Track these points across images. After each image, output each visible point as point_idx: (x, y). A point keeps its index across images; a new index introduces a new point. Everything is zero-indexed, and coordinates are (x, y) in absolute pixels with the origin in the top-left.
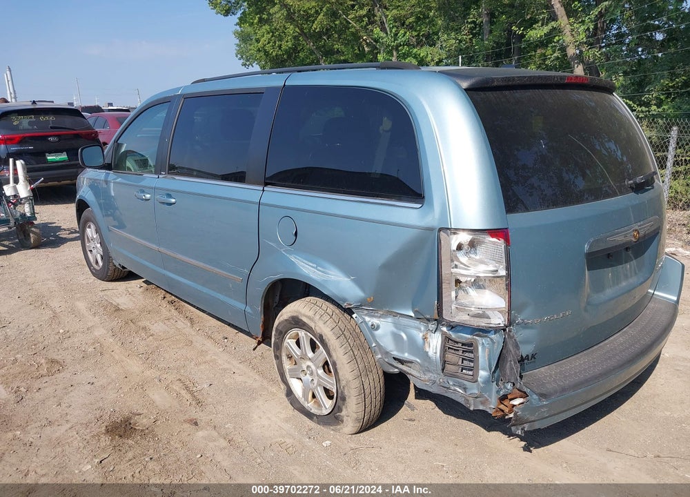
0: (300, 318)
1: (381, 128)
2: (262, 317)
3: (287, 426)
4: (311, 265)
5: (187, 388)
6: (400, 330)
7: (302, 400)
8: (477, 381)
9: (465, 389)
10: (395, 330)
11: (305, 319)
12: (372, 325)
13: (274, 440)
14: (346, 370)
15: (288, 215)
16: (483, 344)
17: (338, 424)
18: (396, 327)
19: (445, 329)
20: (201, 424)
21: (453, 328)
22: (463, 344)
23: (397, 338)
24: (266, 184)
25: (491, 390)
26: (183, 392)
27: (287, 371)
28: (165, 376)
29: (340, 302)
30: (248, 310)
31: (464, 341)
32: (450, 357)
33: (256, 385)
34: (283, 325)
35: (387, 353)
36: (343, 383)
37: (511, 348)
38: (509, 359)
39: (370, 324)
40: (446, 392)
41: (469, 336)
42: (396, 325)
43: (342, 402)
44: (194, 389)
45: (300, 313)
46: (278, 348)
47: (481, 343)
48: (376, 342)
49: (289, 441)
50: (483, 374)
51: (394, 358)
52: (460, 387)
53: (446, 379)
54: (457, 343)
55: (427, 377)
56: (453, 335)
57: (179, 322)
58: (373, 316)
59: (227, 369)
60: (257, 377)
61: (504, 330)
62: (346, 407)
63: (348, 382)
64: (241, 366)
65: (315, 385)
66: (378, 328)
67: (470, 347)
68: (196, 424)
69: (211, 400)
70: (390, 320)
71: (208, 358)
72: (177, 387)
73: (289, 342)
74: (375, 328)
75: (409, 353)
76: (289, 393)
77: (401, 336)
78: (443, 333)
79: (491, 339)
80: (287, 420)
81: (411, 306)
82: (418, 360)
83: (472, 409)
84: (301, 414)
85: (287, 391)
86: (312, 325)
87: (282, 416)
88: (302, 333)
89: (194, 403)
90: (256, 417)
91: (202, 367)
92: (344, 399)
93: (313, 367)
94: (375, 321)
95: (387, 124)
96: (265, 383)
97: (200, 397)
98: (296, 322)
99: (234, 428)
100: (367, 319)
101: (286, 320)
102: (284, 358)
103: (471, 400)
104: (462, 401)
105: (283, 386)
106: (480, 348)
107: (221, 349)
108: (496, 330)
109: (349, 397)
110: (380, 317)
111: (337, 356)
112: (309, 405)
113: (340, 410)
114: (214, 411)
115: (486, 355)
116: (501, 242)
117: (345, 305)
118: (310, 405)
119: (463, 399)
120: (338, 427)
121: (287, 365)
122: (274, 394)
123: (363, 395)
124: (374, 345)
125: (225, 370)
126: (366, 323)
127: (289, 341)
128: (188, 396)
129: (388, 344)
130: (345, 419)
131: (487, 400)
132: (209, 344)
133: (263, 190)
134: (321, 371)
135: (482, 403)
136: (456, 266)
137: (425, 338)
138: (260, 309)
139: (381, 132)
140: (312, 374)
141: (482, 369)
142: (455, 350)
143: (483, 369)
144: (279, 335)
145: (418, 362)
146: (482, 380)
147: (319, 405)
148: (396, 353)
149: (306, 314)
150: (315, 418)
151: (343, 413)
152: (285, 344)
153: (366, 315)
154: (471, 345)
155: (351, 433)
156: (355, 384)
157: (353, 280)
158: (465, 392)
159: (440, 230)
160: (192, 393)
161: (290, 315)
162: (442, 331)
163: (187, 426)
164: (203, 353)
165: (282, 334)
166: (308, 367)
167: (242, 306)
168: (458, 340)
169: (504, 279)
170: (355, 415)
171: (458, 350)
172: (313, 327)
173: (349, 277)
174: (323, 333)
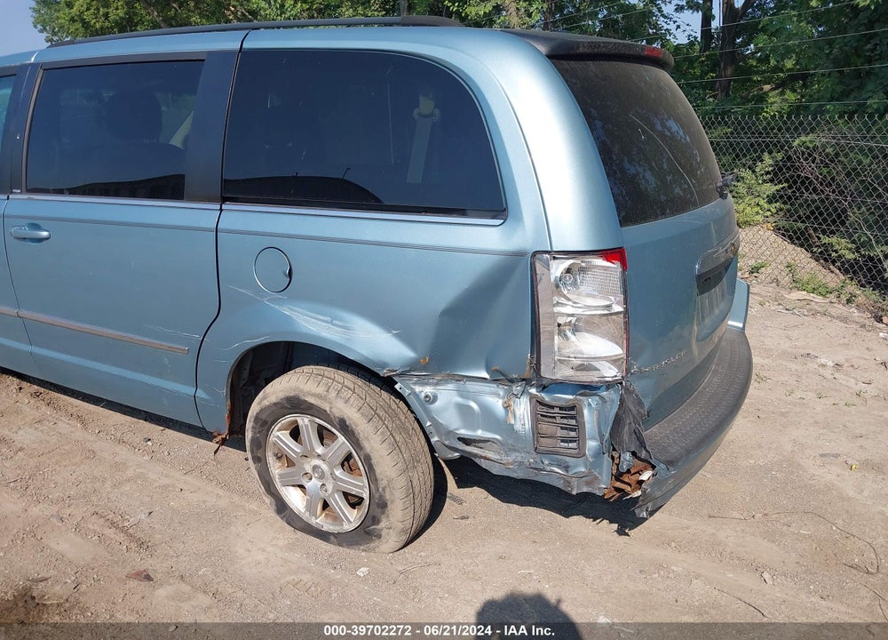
0: (303, 398)
1: (416, 111)
2: (229, 403)
3: (295, 557)
4: (322, 318)
5: (113, 524)
6: (468, 398)
7: (306, 516)
8: (585, 455)
9: (566, 468)
10: (459, 400)
11: (311, 400)
12: (426, 397)
13: (283, 581)
14: (387, 465)
15: (273, 247)
16: (589, 405)
17: (371, 541)
18: (462, 396)
19: (533, 391)
20: (158, 576)
21: (545, 387)
22: (561, 409)
23: (464, 410)
24: (224, 200)
25: (602, 464)
26: (110, 532)
27: (277, 476)
28: (68, 511)
29: (376, 370)
30: (201, 394)
31: (563, 404)
32: (545, 427)
33: (223, 503)
34: (268, 412)
35: (450, 433)
36: (382, 483)
37: (631, 407)
38: (628, 422)
39: (423, 395)
40: (537, 475)
41: (571, 397)
42: (462, 394)
43: (380, 510)
44: (126, 524)
45: (301, 391)
46: (260, 444)
47: (586, 403)
48: (433, 419)
49: (306, 578)
50: (592, 444)
51: (460, 439)
52: (559, 466)
53: (538, 458)
54: (552, 407)
55: (510, 459)
56: (546, 398)
57: (60, 424)
58: (427, 384)
59: (169, 486)
60: (221, 492)
61: (621, 383)
62: (388, 516)
63: (390, 481)
64: (187, 478)
65: (330, 491)
66: (435, 398)
67: (571, 411)
68: (148, 578)
69: (160, 536)
70: (450, 386)
71: (130, 473)
72: (95, 525)
73: (280, 435)
74: (431, 399)
75: (483, 429)
76: (282, 507)
77: (469, 407)
78: (532, 397)
79: (602, 398)
80: (291, 547)
81: (483, 364)
82: (498, 437)
83: (574, 493)
84: (307, 536)
85: (277, 505)
86: (326, 407)
87: (281, 543)
88: (304, 421)
89: (133, 545)
90: (241, 551)
91: (127, 488)
92: (383, 505)
93: (324, 467)
94: (428, 390)
95: (426, 105)
96: (236, 498)
97: (139, 535)
98: (296, 405)
99: (214, 573)
100: (418, 389)
101: (275, 404)
102: (271, 459)
103: (574, 482)
104: (560, 484)
105: (268, 500)
106: (586, 412)
107: (146, 458)
108: (609, 385)
109: (392, 502)
110: (437, 384)
111: (372, 447)
112: (317, 521)
113: (376, 520)
114: (172, 553)
115: (595, 419)
116: (615, 266)
117: (384, 373)
118: (321, 521)
119: (562, 482)
120: (372, 545)
121: (276, 469)
122: (256, 513)
123: (412, 495)
124: (429, 424)
125: (165, 487)
126: (416, 395)
127: (278, 433)
128: (121, 537)
129: (451, 420)
130: (383, 533)
131: (596, 478)
132: (123, 452)
133: (221, 210)
134: (339, 472)
135: (588, 484)
136: (558, 304)
137: (507, 407)
138: (224, 391)
139: (416, 117)
140: (322, 476)
141: (590, 439)
142: (550, 417)
143: (592, 438)
144: (262, 426)
145: (497, 439)
146: (591, 453)
147: (336, 519)
148: (463, 432)
149: (313, 392)
150: (332, 537)
151: (382, 525)
152: (272, 438)
153: (415, 384)
154: (572, 408)
155: (391, 551)
156: (401, 482)
157: (397, 336)
158: (567, 471)
159: (535, 254)
160: (124, 530)
161: (281, 395)
162: (530, 394)
163: (133, 584)
164: (119, 466)
165: (265, 425)
166: (315, 468)
167: (190, 390)
168: (554, 403)
169: (622, 316)
170: (401, 526)
171: (554, 417)
172: (328, 409)
173: (390, 332)
174: (345, 417)
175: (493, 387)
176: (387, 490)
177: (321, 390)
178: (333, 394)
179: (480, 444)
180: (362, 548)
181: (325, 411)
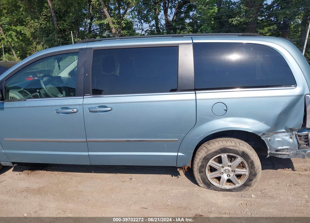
0: (227, 148)
2: (193, 155)
6: (279, 138)
7: (220, 186)
9: (305, 152)
11: (231, 148)
12: (269, 140)
13: (237, 205)
15: (219, 102)
20: (203, 214)
21: (299, 131)
24: (196, 90)
27: (209, 176)
30: (180, 154)
31: (304, 135)
32: (301, 142)
35: (274, 149)
41: (306, 132)
42: (277, 137)
43: (253, 177)
45: (226, 146)
46: (204, 167)
49: (242, 202)
51: (276, 150)
52: (303, 152)
55: (291, 153)
56: (300, 134)
58: (269, 136)
62: (256, 178)
65: (232, 176)
66: (271, 140)
75: (285, 146)
77: (280, 140)
78: (296, 134)
81: (284, 127)
88: (224, 155)
94: (270, 138)
98: (223, 151)
101: (214, 152)
102: (207, 171)
103: (306, 155)
110: (272, 136)
113: (251, 180)
117: (260, 135)
119: (302, 156)
120: (247, 188)
121: (208, 174)
124: (269, 147)
126: (267, 140)
127: (211, 162)
130: (253, 184)
133: (196, 93)
138: (193, 151)
140: (229, 172)
144: (206, 161)
145: (289, 148)
149: (231, 145)
151: (253, 181)
152: (209, 164)
154: (307, 135)
157: (264, 123)
159: (306, 95)
161: (218, 148)
167: (175, 154)
168: (302, 135)
171: (302, 139)
172: (238, 150)
173: (262, 122)
174: (244, 151)
175: (286, 134)
176: (258, 170)
177: (233, 144)
178: (238, 145)
179: (281, 151)
180: (244, 190)
181: (237, 150)
